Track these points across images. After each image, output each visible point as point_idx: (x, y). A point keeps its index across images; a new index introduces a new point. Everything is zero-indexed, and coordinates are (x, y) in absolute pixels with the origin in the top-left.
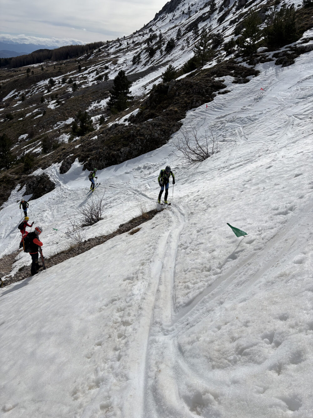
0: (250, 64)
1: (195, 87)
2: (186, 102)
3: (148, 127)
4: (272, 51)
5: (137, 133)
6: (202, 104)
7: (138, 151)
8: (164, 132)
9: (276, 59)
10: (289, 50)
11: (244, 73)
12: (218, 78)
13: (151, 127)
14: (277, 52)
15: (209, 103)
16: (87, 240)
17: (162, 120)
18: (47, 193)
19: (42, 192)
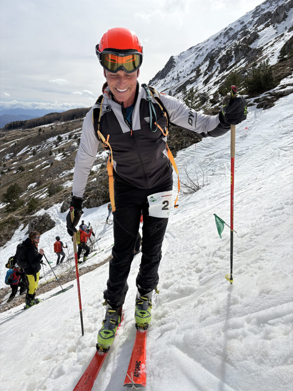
2: (176, 144)
4: (253, 97)
6: (191, 145)
9: (257, 104)
10: (268, 96)
15: (198, 143)
18: (47, 230)
19: (43, 230)
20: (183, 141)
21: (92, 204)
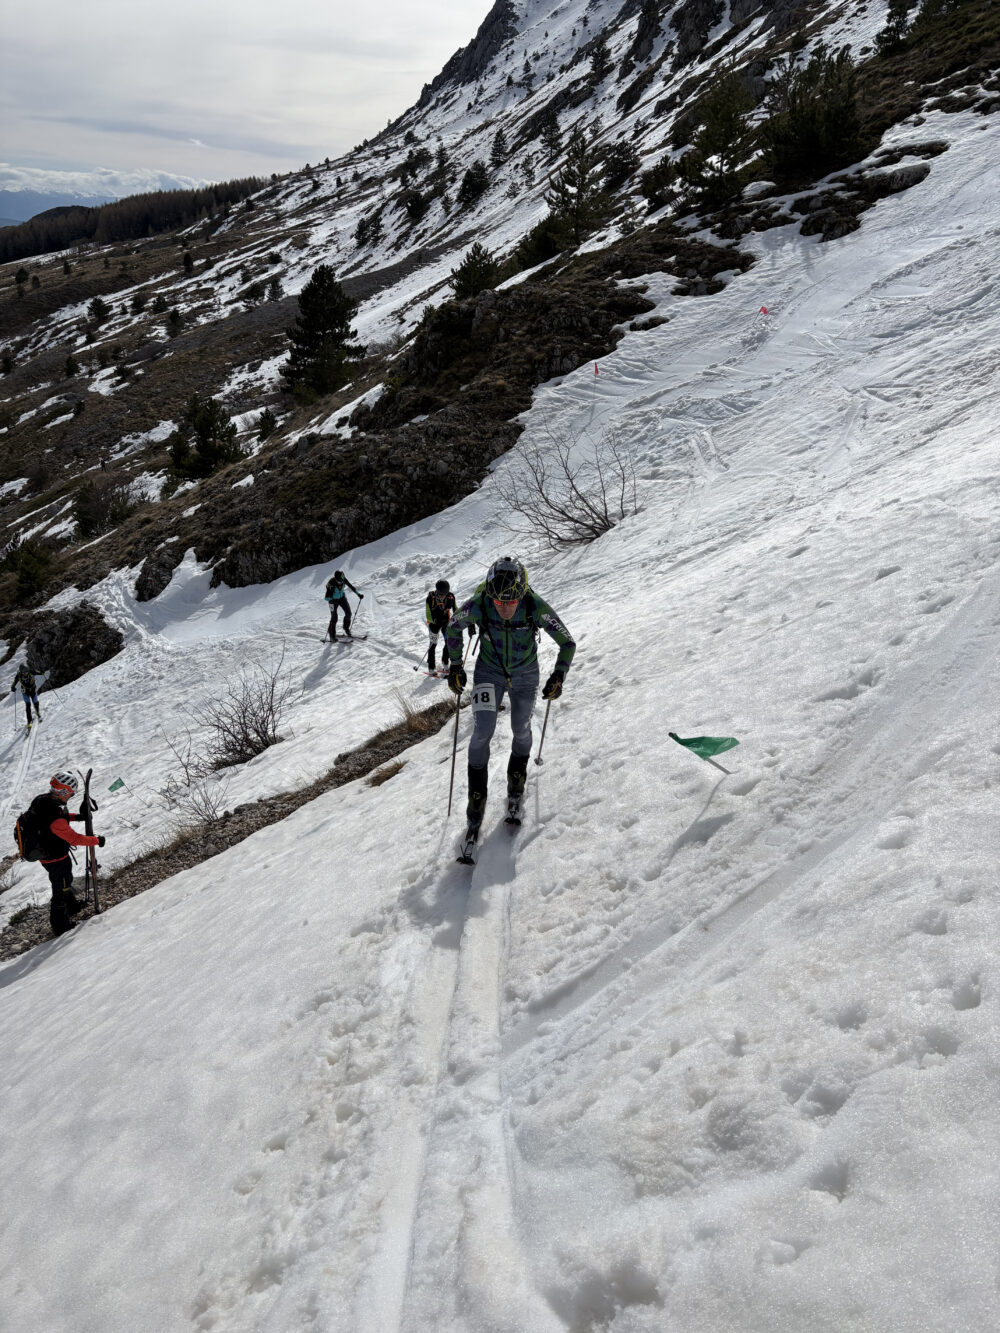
0: (722, 233)
1: (556, 311)
2: (530, 359)
3: (416, 440)
4: (790, 192)
5: (380, 460)
6: (581, 363)
7: (386, 519)
8: (466, 454)
9: (803, 218)
10: (842, 189)
11: (706, 262)
12: (626, 280)
13: (423, 440)
14: (804, 194)
15: (604, 358)
16: (231, 810)
17: (460, 418)
18: (98, 664)
19: (82, 663)
20: (553, 349)
21: (248, 574)
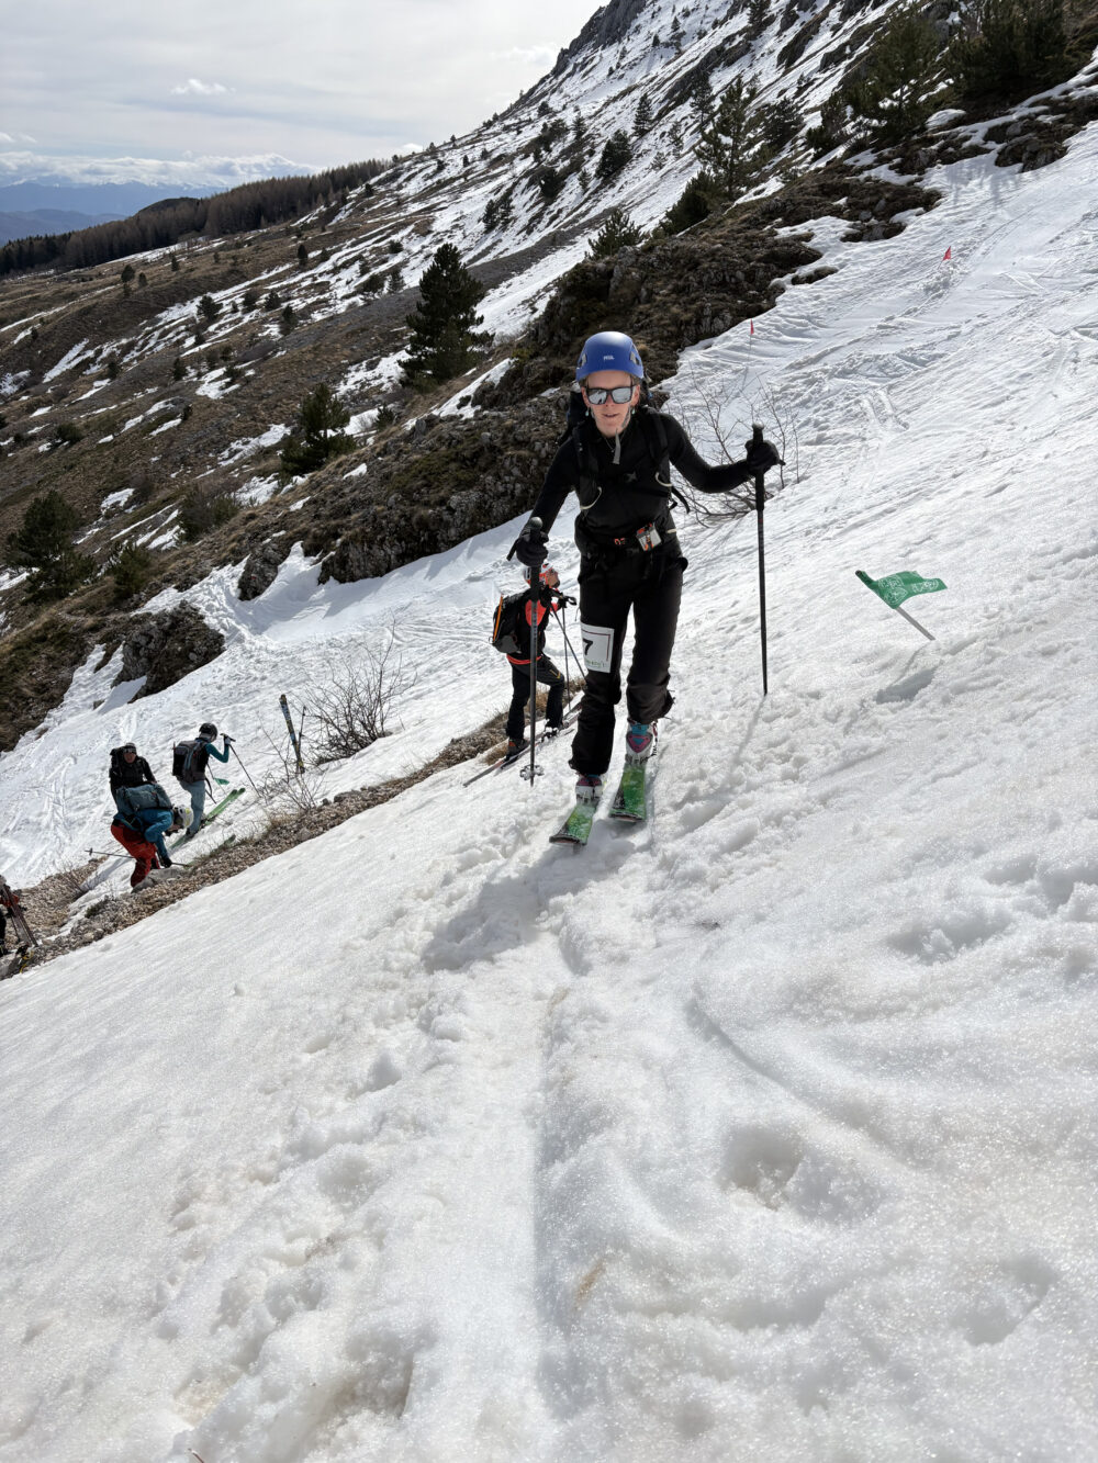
0: (902, 169)
1: (706, 266)
2: (676, 321)
3: (545, 414)
4: (983, 119)
5: (504, 437)
6: (734, 324)
7: (509, 502)
9: (999, 147)
10: (1045, 113)
11: (882, 202)
12: (788, 228)
13: (553, 415)
14: (999, 121)
15: (762, 317)
16: (331, 798)
18: (197, 667)
19: (177, 668)
21: (359, 567)
